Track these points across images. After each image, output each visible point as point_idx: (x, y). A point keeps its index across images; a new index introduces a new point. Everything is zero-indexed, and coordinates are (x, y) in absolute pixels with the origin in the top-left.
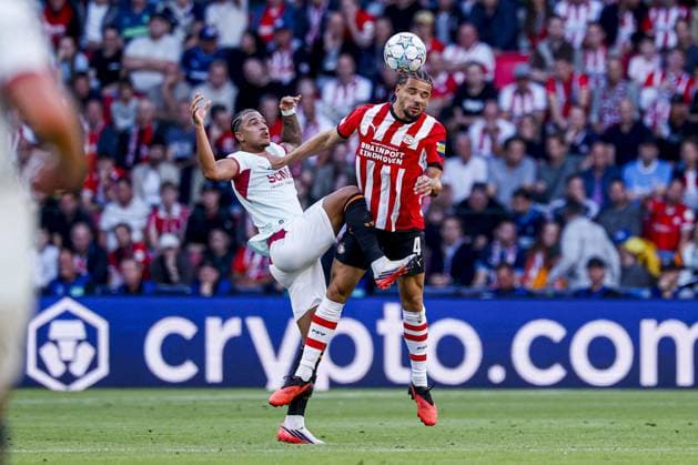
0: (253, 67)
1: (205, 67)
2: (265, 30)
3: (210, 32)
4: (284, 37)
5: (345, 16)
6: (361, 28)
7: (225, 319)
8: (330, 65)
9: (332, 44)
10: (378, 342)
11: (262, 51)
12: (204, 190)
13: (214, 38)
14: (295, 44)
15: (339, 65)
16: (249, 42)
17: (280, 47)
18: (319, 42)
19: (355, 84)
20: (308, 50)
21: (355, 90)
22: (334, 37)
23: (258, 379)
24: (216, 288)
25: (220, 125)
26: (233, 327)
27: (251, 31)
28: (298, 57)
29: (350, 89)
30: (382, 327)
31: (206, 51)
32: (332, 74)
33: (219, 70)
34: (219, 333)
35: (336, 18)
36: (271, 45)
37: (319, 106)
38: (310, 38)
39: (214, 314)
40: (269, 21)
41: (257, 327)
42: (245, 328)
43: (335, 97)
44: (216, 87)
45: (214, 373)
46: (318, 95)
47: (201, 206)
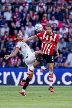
0: (13, 24)
1: (3, 24)
2: (15, 17)
3: (4, 17)
4: (19, 18)
5: (30, 14)
6: (33, 17)
7: (7, 72)
8: (27, 24)
9: (28, 20)
10: (36, 77)
11: (15, 21)
12: (3, 47)
13: (5, 19)
14: (21, 20)
15: (29, 24)
16: (12, 19)
17: (18, 20)
18: (25, 19)
19: (32, 27)
20: (23, 21)
21: (32, 28)
22: (28, 19)
23: (13, 83)
24: (5, 66)
25: (6, 35)
26: (9, 74)
27: (12, 17)
28: (21, 22)
29: (31, 28)
30: (37, 74)
31: (4, 21)
32: (28, 26)
33: (6, 25)
34: (6, 75)
35: (28, 15)
36: (16, 20)
37: (25, 31)
38: (24, 19)
39: (5, 71)
40: (16, 15)
41: (13, 73)
42: (11, 74)
43: (28, 30)
44: (6, 28)
45: (5, 82)
46: (25, 29)
47: (3, 51)
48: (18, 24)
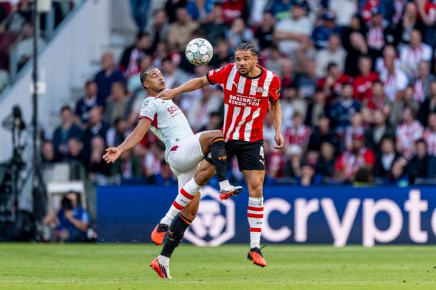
1: (326, 38)
2: (367, 14)
3: (330, 15)
5: (417, 5)
7: (308, 199)
8: (406, 37)
9: (408, 23)
10: (406, 216)
11: (364, 29)
12: (320, 117)
13: (333, 19)
14: (385, 23)
15: (412, 38)
16: (356, 23)
17: (375, 25)
18: (401, 22)
19: (421, 49)
20: (394, 27)
21: (422, 52)
22: (410, 19)
23: (328, 239)
24: (312, 180)
26: (313, 206)
27: (358, 16)
28: (386, 32)
29: (419, 54)
30: (409, 206)
31: (328, 27)
32: (407, 43)
33: (335, 39)
34: (304, 209)
35: (411, 7)
36: (369, 24)
37: (397, 63)
38: (396, 20)
41: (328, 206)
43: (408, 57)
44: (332, 50)
46: (398, 55)
48: (375, 39)
